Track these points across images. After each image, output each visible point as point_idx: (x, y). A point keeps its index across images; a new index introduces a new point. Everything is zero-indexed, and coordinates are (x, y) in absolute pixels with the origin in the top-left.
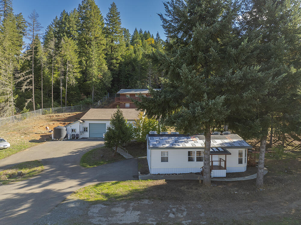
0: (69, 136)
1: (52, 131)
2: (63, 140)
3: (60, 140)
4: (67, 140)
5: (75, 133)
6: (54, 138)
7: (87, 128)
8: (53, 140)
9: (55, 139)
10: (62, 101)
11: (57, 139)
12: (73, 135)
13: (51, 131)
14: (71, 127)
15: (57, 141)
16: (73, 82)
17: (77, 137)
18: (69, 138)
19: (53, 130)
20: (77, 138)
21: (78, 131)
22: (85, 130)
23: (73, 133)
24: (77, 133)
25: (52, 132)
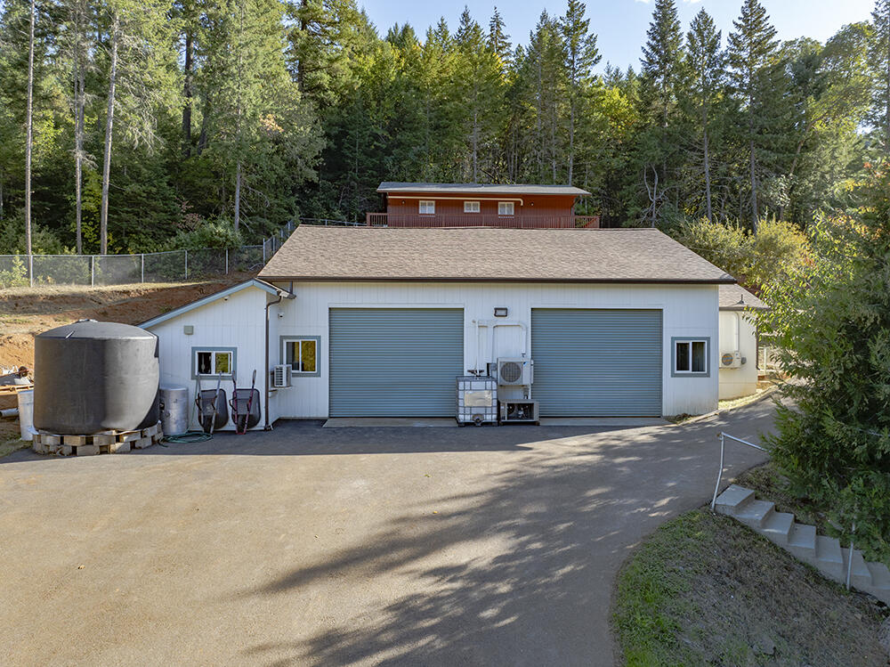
0: (175, 412)
1: (23, 372)
2: (133, 448)
3: (104, 450)
4: (164, 444)
5: (228, 387)
6: (43, 426)
7: (310, 346)
8: (30, 452)
9: (50, 440)
10: (83, 234)
11: (77, 441)
12: (204, 399)
13: (19, 376)
14: (189, 331)
15: (74, 452)
16: (142, 132)
17: (243, 411)
18: (174, 428)
19: (31, 370)
20: (247, 423)
21: (250, 368)
22: (299, 356)
23: (209, 385)
24: (244, 383)
25: (25, 381)
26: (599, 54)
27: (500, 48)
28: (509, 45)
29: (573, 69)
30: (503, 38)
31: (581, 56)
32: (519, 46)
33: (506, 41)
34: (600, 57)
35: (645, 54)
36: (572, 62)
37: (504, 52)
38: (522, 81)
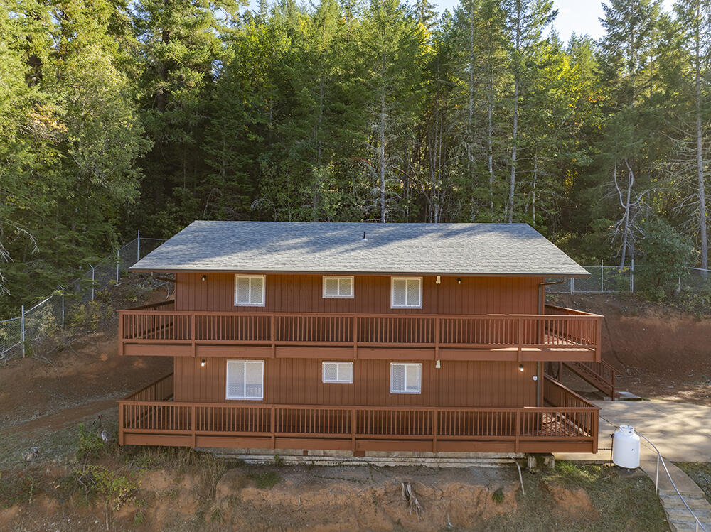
26: (554, 8)
27: (427, 18)
28: (437, 14)
29: (518, 30)
30: (430, 7)
31: (529, 12)
32: (446, 11)
33: (432, 10)
34: (555, 13)
35: (605, 12)
36: (517, 21)
37: (431, 23)
38: (449, 49)
